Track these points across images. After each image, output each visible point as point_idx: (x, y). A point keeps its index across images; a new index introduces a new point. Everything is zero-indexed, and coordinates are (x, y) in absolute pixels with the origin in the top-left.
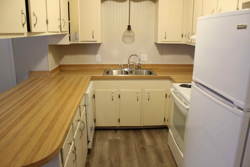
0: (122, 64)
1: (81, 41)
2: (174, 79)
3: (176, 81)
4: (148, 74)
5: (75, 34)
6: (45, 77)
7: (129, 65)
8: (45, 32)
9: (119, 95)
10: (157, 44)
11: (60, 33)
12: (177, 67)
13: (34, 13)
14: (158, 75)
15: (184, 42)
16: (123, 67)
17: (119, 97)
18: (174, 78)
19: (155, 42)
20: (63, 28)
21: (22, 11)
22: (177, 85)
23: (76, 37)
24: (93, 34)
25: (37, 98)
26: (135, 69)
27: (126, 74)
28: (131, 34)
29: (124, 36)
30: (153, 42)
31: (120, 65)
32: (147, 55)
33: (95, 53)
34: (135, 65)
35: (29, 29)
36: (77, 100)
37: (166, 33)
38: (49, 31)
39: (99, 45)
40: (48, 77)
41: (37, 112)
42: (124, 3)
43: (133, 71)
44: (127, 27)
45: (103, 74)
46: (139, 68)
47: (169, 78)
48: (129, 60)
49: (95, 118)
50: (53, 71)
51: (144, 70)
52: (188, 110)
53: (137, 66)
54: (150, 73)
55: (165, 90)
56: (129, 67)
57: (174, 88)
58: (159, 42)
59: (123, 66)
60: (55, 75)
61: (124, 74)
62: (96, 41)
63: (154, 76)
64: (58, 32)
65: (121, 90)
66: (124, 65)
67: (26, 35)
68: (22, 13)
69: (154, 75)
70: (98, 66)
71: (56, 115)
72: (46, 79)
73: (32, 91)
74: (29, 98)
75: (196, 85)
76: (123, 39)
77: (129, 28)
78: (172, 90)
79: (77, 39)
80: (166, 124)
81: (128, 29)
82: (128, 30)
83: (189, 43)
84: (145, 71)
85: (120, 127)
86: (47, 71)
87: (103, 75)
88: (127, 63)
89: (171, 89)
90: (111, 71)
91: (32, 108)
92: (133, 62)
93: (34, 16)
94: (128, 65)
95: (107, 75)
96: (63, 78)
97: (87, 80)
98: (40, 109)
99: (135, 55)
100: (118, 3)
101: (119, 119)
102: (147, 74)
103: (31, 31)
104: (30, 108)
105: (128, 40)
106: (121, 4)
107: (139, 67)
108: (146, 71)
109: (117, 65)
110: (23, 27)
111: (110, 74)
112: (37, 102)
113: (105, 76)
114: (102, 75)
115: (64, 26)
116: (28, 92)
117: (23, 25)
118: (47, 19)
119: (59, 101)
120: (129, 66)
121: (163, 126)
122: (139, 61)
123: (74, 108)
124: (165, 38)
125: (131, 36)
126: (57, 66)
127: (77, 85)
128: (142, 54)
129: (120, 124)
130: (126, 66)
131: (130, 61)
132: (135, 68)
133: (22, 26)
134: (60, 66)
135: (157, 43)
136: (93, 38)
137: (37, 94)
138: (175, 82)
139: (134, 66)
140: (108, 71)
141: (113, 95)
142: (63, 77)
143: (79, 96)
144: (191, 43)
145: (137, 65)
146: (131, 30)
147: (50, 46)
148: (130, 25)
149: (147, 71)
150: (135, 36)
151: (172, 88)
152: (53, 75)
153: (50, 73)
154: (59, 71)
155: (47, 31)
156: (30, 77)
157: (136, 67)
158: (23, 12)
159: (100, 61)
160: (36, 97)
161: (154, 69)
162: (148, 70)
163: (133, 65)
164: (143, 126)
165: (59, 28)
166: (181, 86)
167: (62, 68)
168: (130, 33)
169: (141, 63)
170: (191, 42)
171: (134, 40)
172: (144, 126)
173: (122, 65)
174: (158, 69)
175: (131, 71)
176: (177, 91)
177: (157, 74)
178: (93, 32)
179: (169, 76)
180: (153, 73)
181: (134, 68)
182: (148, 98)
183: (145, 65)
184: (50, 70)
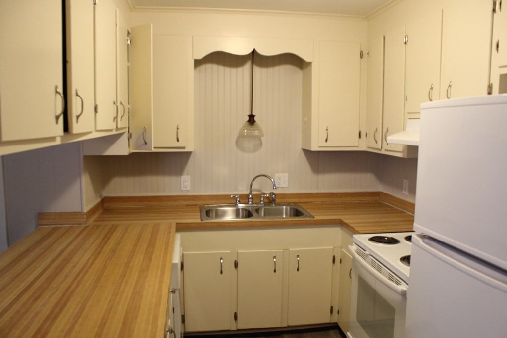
0: (237, 195)
1: (155, 148)
2: (351, 225)
3: (357, 229)
4: (292, 215)
5: (143, 134)
6: (75, 225)
7: (250, 196)
8: (90, 132)
9: (235, 261)
10: (308, 153)
11: (114, 132)
12: (348, 199)
13: (76, 91)
14: (317, 218)
15: (363, 147)
16: (239, 202)
17: (236, 265)
18: (351, 223)
19: (304, 148)
20: (121, 120)
21: (57, 87)
22: (363, 239)
23: (144, 141)
24: (177, 132)
25: (69, 280)
26: (265, 205)
27: (246, 217)
28: (256, 133)
29: (241, 136)
30: (299, 147)
31: (232, 196)
32: (287, 175)
33: (179, 171)
34: (264, 197)
35: (67, 128)
36: (161, 281)
37: (327, 130)
38: (98, 128)
39: (189, 154)
40: (82, 225)
41: (78, 316)
42: (240, 70)
43: (261, 209)
44: (247, 118)
45: (199, 217)
46: (272, 203)
47: (340, 223)
48: (251, 186)
49: (183, 314)
50: (92, 211)
51: (284, 207)
52: (404, 294)
53: (267, 198)
54: (297, 213)
55: (332, 248)
56: (250, 200)
57: (355, 243)
58: (314, 148)
59: (238, 200)
60: (95, 221)
61: (243, 217)
62: (183, 148)
63: (308, 219)
64: (111, 130)
65: (239, 251)
66: (241, 196)
67: (58, 142)
68: (57, 92)
69: (307, 216)
70: (185, 200)
71: (124, 323)
72: (78, 231)
73: (52, 262)
74: (50, 280)
75: (423, 242)
76: (237, 141)
77: (251, 119)
78: (353, 248)
79: (146, 143)
80: (335, 319)
81: (249, 121)
82: (248, 123)
83: (378, 149)
84: (286, 209)
85: (238, 330)
86: (79, 212)
87: (201, 220)
88: (247, 192)
89: (349, 246)
90: (214, 209)
91: (61, 305)
92: (259, 190)
93: (78, 97)
94: (248, 195)
95: (208, 220)
96: (114, 228)
97: (170, 232)
98: (82, 309)
99: (264, 175)
100: (228, 70)
101: (235, 313)
102: (290, 216)
103: (70, 130)
104: (56, 305)
105: (248, 144)
106: (234, 70)
107: (271, 200)
108: (288, 208)
109: (227, 197)
110: (57, 123)
111: (212, 218)
112: (70, 291)
113: (205, 221)
114: (199, 221)
115: (123, 118)
116: (44, 264)
117: (57, 118)
118: (95, 103)
119: (122, 287)
120: (252, 198)
121: (329, 323)
122: (274, 188)
123: (160, 301)
124: (326, 140)
125: (255, 137)
126: (98, 200)
127: (152, 244)
128: (277, 173)
129: (238, 325)
130: (244, 198)
131: (253, 187)
132: (264, 203)
133: (54, 120)
134: (105, 201)
135: (310, 149)
136: (178, 140)
137: (67, 270)
138: (358, 233)
139: (262, 199)
140: (209, 209)
141: (222, 261)
142: (113, 225)
143: (163, 273)
144: (380, 150)
145: (268, 195)
146: (255, 123)
147: (85, 157)
148: (253, 114)
149: (290, 209)
150: (263, 136)
151: (352, 245)
152: (91, 221)
153: (85, 216)
154: (101, 211)
155: (94, 130)
156: (39, 227)
157: (266, 201)
158: (58, 90)
159: (190, 189)
160: (67, 277)
161: (302, 203)
162: (291, 205)
163: (259, 196)
164: (287, 326)
165: (114, 121)
166: (372, 239)
167: (106, 205)
168: (253, 130)
169: (275, 192)
170: (380, 148)
171: (261, 144)
172: (289, 327)
173: (237, 198)
174: (312, 202)
175: (257, 208)
176: (367, 253)
177: (312, 214)
178: (178, 128)
179: (340, 219)
180: (303, 211)
181: (262, 202)
182: (297, 267)
183: (283, 196)
184: (85, 210)
